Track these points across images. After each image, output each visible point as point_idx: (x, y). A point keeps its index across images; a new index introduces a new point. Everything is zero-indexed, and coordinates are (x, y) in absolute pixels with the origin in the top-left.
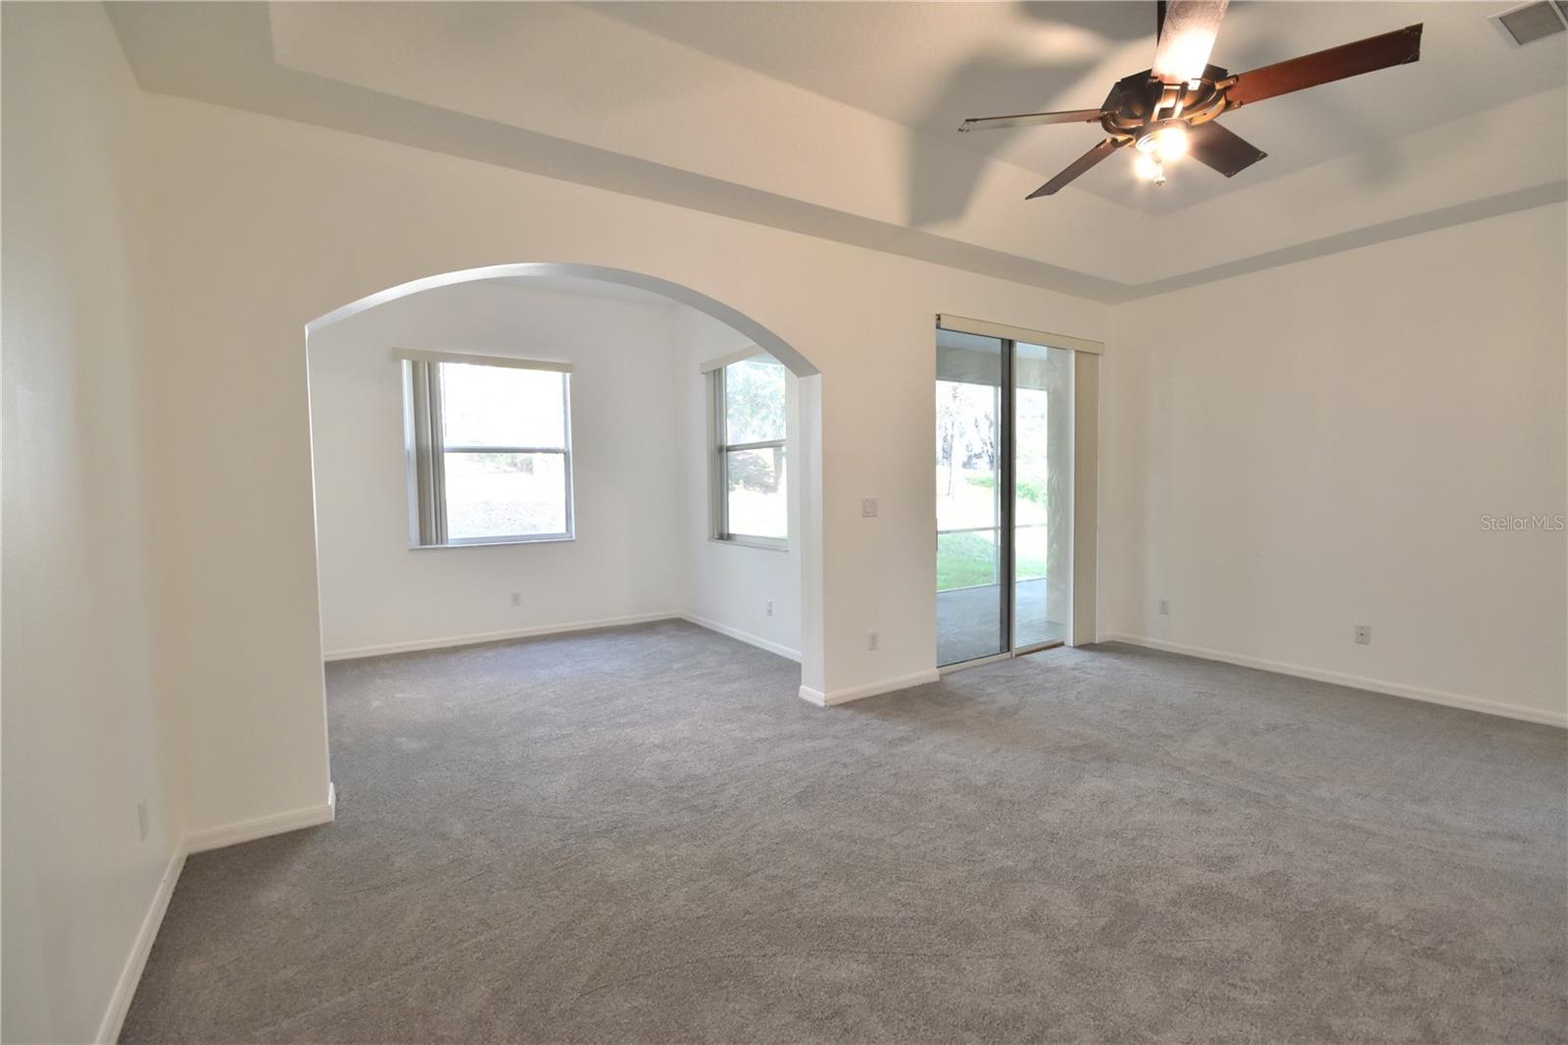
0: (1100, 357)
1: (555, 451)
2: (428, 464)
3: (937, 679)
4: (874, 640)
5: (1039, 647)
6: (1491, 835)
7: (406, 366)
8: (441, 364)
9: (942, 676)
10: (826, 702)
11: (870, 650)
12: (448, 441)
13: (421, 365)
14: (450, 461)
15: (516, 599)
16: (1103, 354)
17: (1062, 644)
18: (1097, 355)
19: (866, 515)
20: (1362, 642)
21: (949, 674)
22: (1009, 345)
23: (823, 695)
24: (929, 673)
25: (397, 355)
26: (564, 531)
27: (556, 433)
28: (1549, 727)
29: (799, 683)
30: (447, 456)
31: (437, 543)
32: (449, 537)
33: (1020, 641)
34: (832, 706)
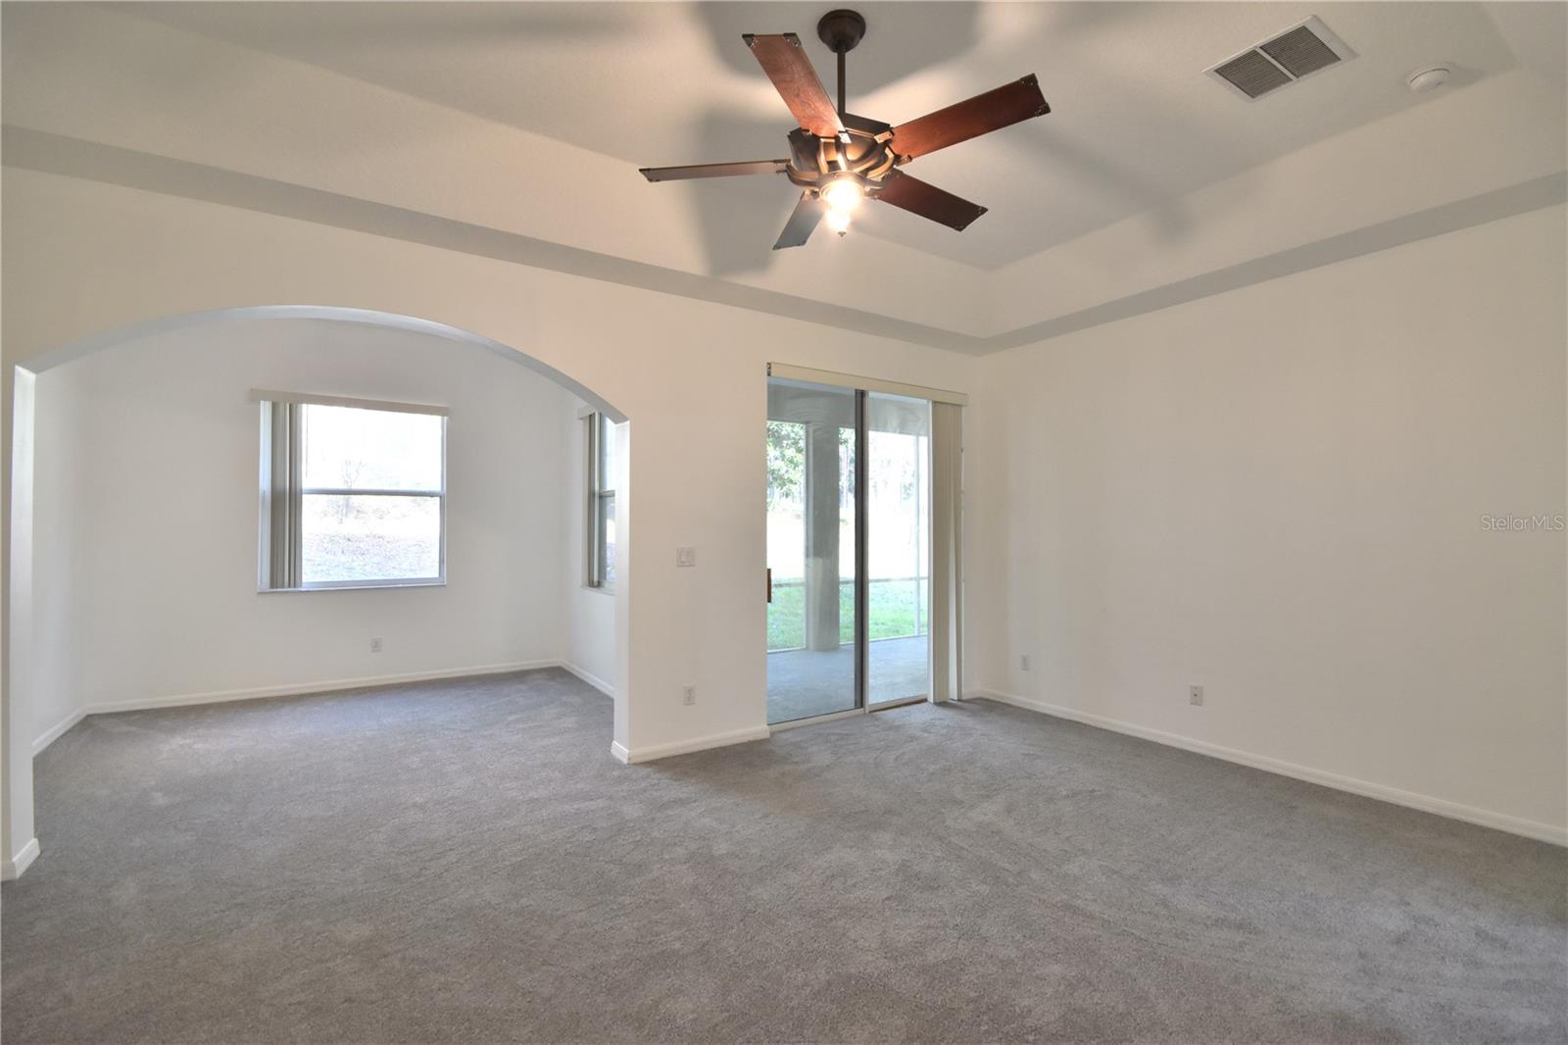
0: (963, 409)
1: (431, 495)
2: (285, 505)
3: (767, 735)
4: (690, 696)
5: (899, 703)
6: (1219, 923)
7: (265, 409)
8: (304, 406)
9: (773, 734)
10: (629, 759)
11: (685, 705)
12: (307, 482)
13: (282, 407)
14: (309, 504)
15: (376, 646)
16: (966, 406)
17: (925, 700)
18: (960, 406)
19: (681, 564)
20: (1195, 704)
21: (780, 732)
22: (861, 395)
23: (627, 751)
24: (758, 729)
25: (255, 396)
26: (436, 575)
27: (432, 477)
28: (1368, 800)
29: (613, 739)
30: (305, 498)
31: (289, 586)
32: (304, 580)
33: (873, 698)
34: (634, 764)
